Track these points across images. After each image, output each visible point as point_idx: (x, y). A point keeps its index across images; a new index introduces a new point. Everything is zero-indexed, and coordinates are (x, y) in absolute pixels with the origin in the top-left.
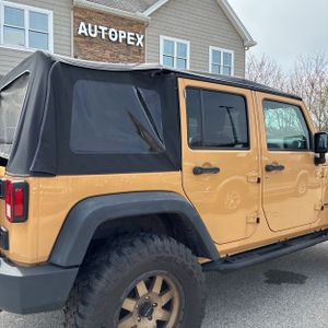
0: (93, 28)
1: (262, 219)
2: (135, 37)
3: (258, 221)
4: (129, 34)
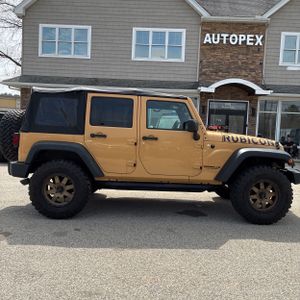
0: (216, 36)
1: (139, 164)
2: (255, 38)
3: (135, 165)
4: (249, 36)
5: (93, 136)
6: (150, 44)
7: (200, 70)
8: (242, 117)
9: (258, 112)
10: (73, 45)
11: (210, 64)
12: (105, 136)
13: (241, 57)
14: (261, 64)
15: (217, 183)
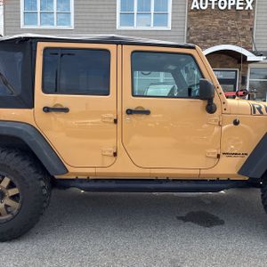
5: (47, 110)
6: (135, 11)
7: (188, 38)
8: (232, 86)
9: (248, 80)
10: (55, 14)
11: (197, 31)
12: (66, 110)
13: (230, 22)
14: (251, 29)
15: (242, 178)
